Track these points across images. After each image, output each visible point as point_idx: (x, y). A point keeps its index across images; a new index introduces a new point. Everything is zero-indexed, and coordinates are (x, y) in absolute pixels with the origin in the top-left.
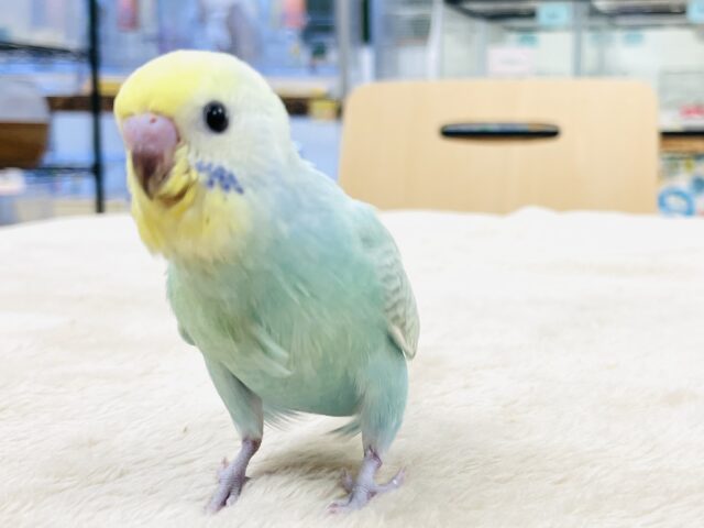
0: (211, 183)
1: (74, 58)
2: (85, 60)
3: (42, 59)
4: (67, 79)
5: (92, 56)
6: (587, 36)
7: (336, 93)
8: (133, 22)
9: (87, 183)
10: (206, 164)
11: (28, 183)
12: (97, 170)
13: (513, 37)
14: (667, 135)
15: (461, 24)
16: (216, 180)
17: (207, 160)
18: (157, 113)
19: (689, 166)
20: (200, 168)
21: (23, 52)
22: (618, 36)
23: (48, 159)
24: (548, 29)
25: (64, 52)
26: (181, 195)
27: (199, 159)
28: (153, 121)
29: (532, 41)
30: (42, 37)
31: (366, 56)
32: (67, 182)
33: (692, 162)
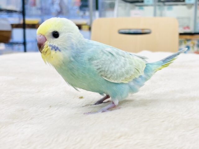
0: (52, 49)
1: (18, 13)
2: (21, 13)
3: (10, 14)
4: (16, 19)
5: (23, 13)
6: (157, 7)
7: (89, 24)
8: (34, 4)
9: (22, 47)
10: (51, 45)
11: (6, 47)
12: (24, 43)
13: (137, 8)
14: (181, 34)
15: (123, 4)
16: (53, 48)
17: (52, 44)
18: (41, 34)
19: (185, 43)
20: (50, 46)
21: (4, 11)
22: (166, 7)
23: (11, 41)
24: (147, 5)
25: (15, 11)
26: (46, 52)
27: (50, 44)
28: (40, 36)
29: (142, 9)
30: (10, 7)
31: (97, 13)
32: (16, 47)
33: (186, 42)
